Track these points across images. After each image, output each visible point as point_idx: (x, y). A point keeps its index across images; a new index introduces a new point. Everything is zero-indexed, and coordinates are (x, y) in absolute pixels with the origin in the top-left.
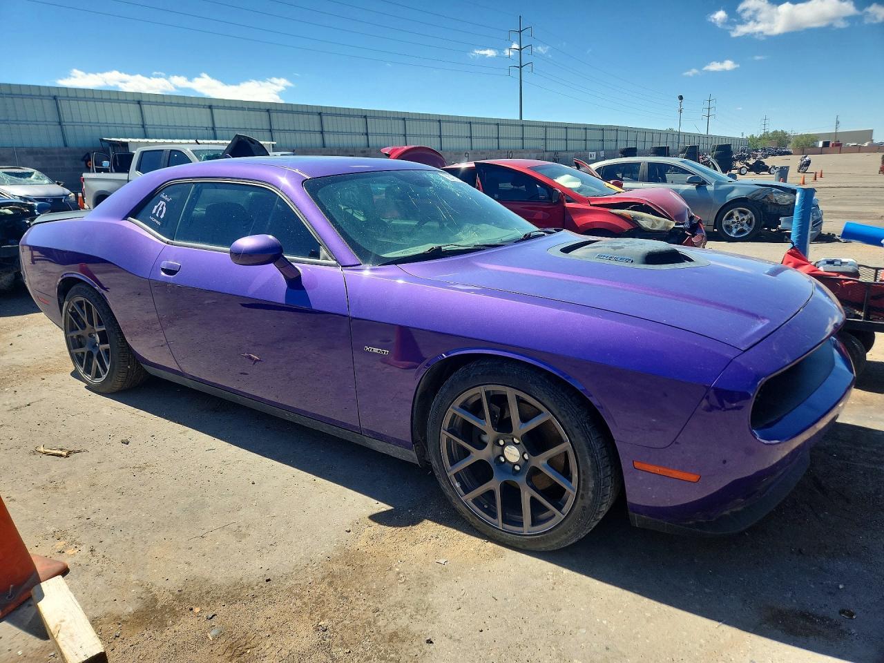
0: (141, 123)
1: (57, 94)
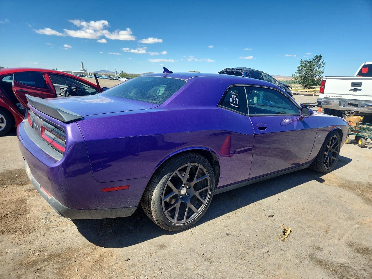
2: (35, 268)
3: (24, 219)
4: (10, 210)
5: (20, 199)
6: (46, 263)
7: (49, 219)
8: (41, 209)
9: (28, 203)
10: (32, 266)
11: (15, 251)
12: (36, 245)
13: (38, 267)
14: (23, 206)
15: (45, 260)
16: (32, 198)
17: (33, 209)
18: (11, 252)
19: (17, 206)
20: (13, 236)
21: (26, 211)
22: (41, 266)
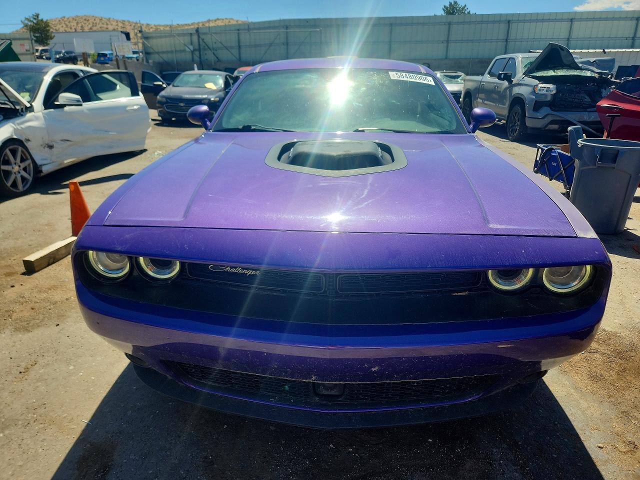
0: (505, 38)
1: (511, 19)
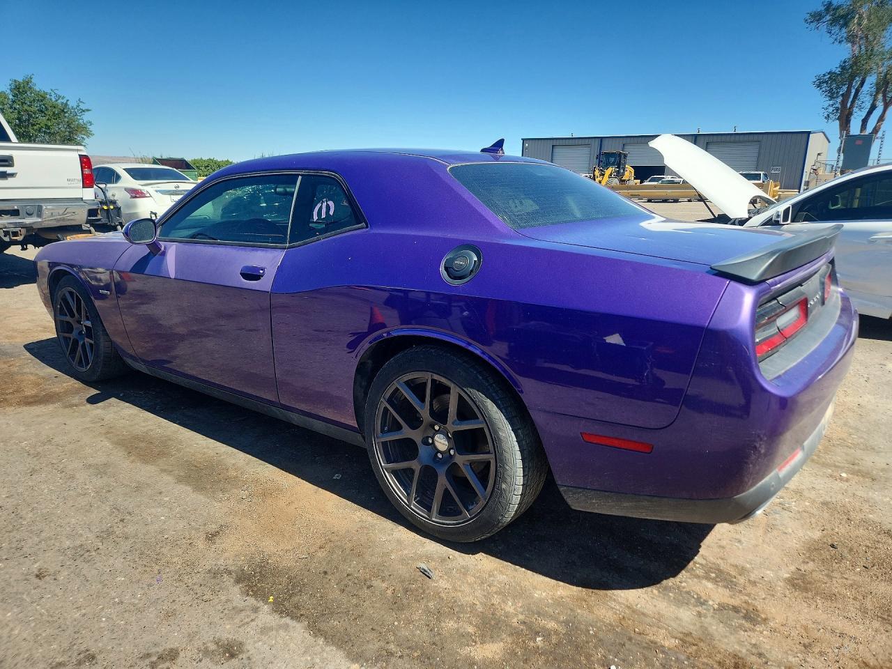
2: (856, 467)
3: (830, 532)
4: (852, 577)
5: (805, 594)
6: (837, 464)
7: (780, 504)
8: (775, 533)
9: (793, 568)
10: (859, 471)
11: (878, 496)
12: (838, 485)
13: (851, 466)
14: (811, 565)
15: (835, 466)
16: (770, 574)
17: (793, 543)
18: (886, 497)
19: (827, 575)
20: (871, 516)
21: (812, 550)
22: (847, 465)
